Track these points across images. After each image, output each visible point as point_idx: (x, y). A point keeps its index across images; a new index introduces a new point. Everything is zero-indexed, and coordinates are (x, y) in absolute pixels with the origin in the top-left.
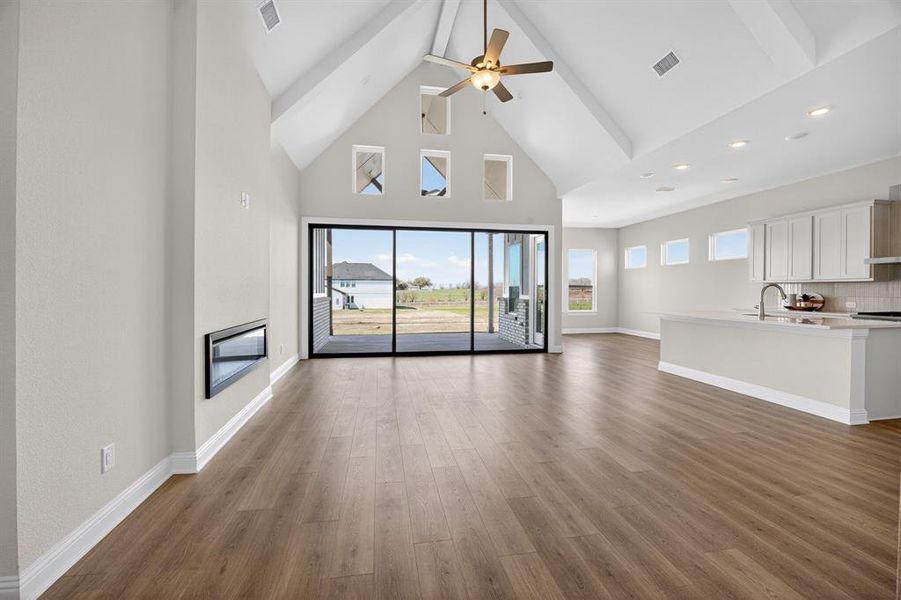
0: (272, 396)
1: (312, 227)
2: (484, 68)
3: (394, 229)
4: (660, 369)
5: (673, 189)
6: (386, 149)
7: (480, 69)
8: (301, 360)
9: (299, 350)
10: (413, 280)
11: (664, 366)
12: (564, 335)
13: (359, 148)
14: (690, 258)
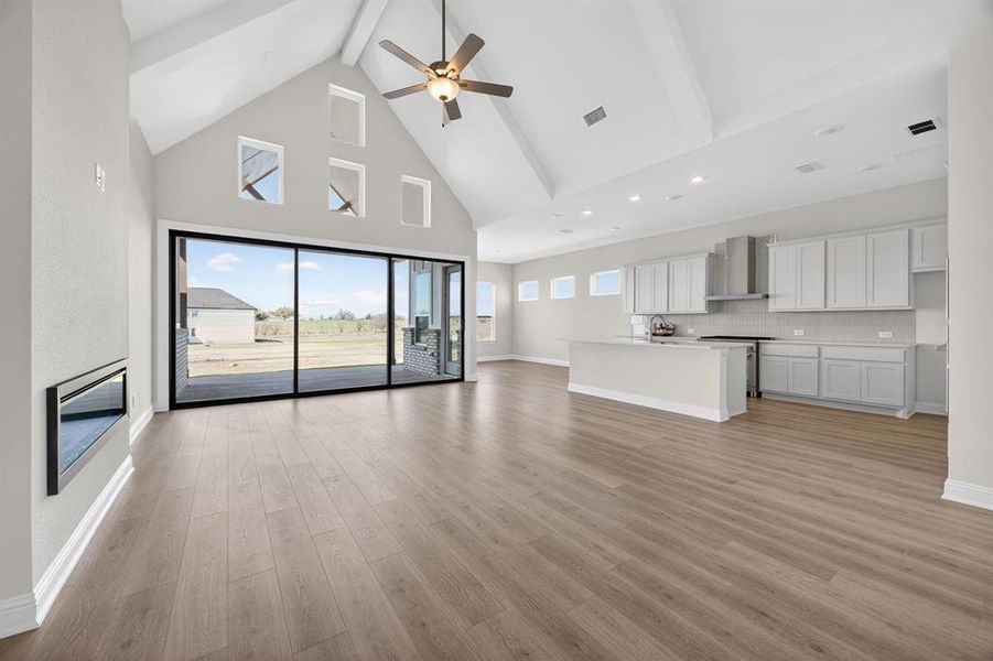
0: (133, 469)
1: (173, 234)
2: (445, 76)
3: (297, 247)
4: (569, 389)
5: (570, 232)
6: (285, 149)
7: (439, 76)
8: (156, 413)
9: (154, 399)
10: (274, 310)
11: (572, 387)
12: (479, 363)
13: (244, 140)
14: (576, 293)
